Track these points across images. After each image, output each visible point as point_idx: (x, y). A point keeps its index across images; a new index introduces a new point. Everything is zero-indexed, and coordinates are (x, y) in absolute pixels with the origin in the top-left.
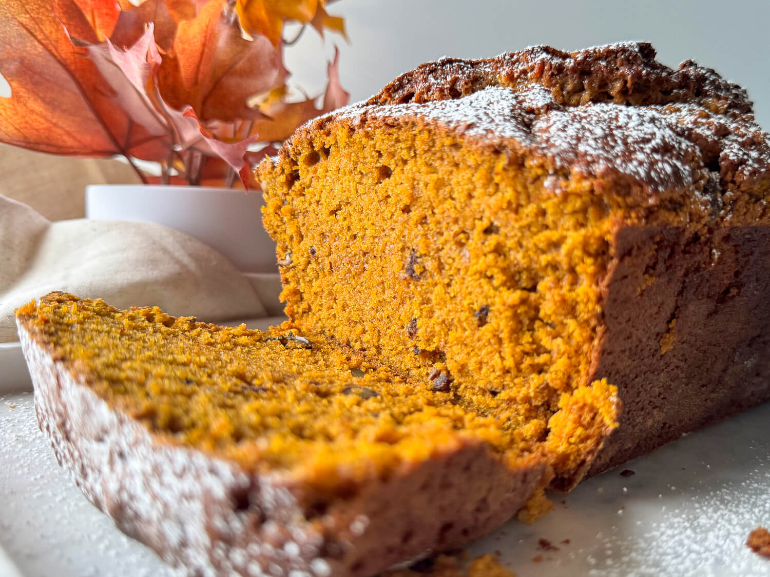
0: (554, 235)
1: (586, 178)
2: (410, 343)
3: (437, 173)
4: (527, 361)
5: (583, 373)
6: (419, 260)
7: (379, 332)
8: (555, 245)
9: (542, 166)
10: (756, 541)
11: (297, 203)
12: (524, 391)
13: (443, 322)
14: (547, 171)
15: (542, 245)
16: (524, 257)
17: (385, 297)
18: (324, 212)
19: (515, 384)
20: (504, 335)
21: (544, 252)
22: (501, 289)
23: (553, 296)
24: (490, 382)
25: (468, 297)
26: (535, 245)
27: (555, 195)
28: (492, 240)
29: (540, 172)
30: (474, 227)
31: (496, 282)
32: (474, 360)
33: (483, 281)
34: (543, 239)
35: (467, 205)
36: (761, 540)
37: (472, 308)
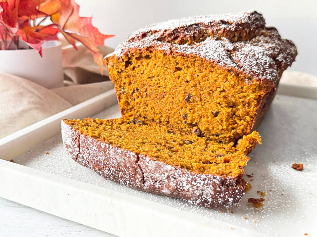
0: (245, 94)
1: (258, 81)
2: (184, 121)
3: (203, 72)
4: (230, 126)
5: (248, 129)
6: (192, 97)
7: (169, 117)
8: (245, 97)
9: (244, 76)
10: (295, 167)
11: (131, 73)
12: (229, 135)
13: (199, 115)
14: (246, 78)
15: (241, 97)
16: (234, 99)
17: (174, 106)
18: (145, 77)
19: (225, 133)
20: (224, 120)
21: (240, 98)
22: (224, 107)
23: (243, 110)
24: (217, 132)
25: (211, 109)
26: (238, 96)
27: (248, 85)
28: (223, 94)
29: (244, 78)
30: (216, 89)
31: (223, 106)
32: (211, 126)
33: (218, 105)
34: (242, 95)
35: (214, 83)
36: (296, 166)
37: (213, 112)
